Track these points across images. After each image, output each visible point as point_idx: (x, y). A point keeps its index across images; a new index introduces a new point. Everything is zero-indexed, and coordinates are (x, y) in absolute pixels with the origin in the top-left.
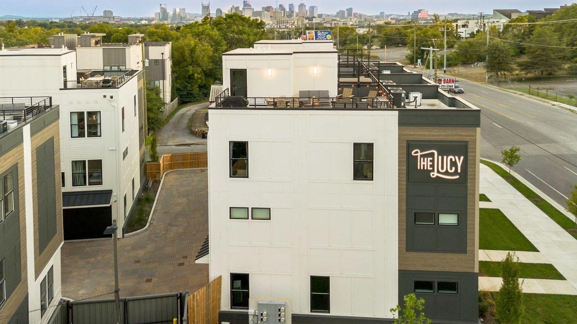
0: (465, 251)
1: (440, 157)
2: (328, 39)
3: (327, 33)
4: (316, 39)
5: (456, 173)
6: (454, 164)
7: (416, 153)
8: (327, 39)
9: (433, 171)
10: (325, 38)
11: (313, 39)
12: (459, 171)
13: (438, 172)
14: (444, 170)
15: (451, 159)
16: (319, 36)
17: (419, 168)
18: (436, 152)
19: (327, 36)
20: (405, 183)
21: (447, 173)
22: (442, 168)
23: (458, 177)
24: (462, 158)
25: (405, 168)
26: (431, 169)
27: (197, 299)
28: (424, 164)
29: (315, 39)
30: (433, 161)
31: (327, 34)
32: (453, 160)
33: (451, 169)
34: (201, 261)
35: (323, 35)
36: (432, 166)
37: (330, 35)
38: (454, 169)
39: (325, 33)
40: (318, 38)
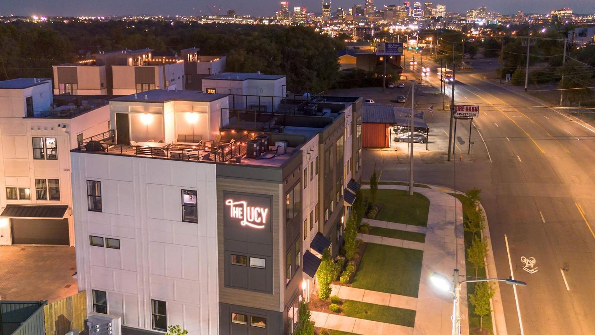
0: (271, 292)
1: (249, 208)
4: (386, 52)
5: (261, 224)
6: (260, 215)
7: (230, 202)
8: (398, 52)
9: (243, 219)
10: (397, 50)
11: (383, 51)
12: (264, 221)
13: (248, 221)
14: (252, 220)
15: (257, 211)
16: (390, 48)
17: (232, 216)
18: (244, 203)
19: (399, 48)
20: (223, 228)
21: (254, 223)
22: (251, 218)
23: (263, 227)
24: (266, 210)
25: (222, 214)
26: (241, 217)
27: (55, 309)
28: (235, 213)
30: (243, 211)
31: (398, 47)
32: (259, 212)
33: (258, 219)
34: (74, 277)
35: (394, 47)
36: (242, 215)
38: (260, 219)
39: (397, 45)
40: (388, 50)
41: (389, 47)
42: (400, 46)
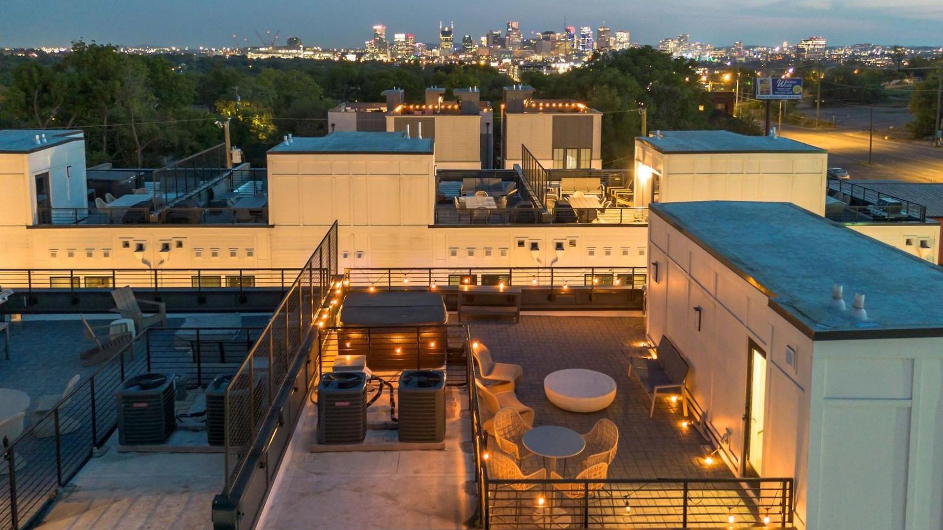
2: (795, 92)
3: (795, 82)
4: (774, 94)
8: (794, 94)
10: (791, 90)
11: (768, 93)
16: (780, 87)
19: (795, 87)
29: (771, 92)
31: (794, 85)
35: (787, 86)
37: (799, 86)
39: (791, 82)
40: (777, 91)
41: (778, 86)
42: (797, 84)
